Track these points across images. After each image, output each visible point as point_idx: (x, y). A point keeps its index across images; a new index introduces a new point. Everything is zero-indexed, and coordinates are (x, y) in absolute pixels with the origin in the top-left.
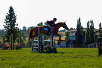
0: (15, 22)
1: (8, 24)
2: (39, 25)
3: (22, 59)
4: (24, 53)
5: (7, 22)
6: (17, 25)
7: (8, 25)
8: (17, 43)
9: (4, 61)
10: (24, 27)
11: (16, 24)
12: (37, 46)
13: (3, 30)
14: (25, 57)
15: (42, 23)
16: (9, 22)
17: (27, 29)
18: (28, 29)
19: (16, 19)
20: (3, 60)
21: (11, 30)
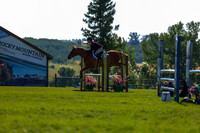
0: (112, 20)
1: (93, 25)
2: (172, 29)
3: (136, 117)
4: (137, 101)
5: (92, 20)
6: (117, 27)
7: (95, 28)
8: (116, 76)
9: (90, 120)
10: (134, 36)
11: (113, 25)
12: (170, 85)
13: (79, 42)
14: (143, 111)
15: (180, 26)
16: (96, 20)
17: (140, 39)
18: (144, 40)
19: (114, 12)
20: (88, 116)
21: (101, 40)
